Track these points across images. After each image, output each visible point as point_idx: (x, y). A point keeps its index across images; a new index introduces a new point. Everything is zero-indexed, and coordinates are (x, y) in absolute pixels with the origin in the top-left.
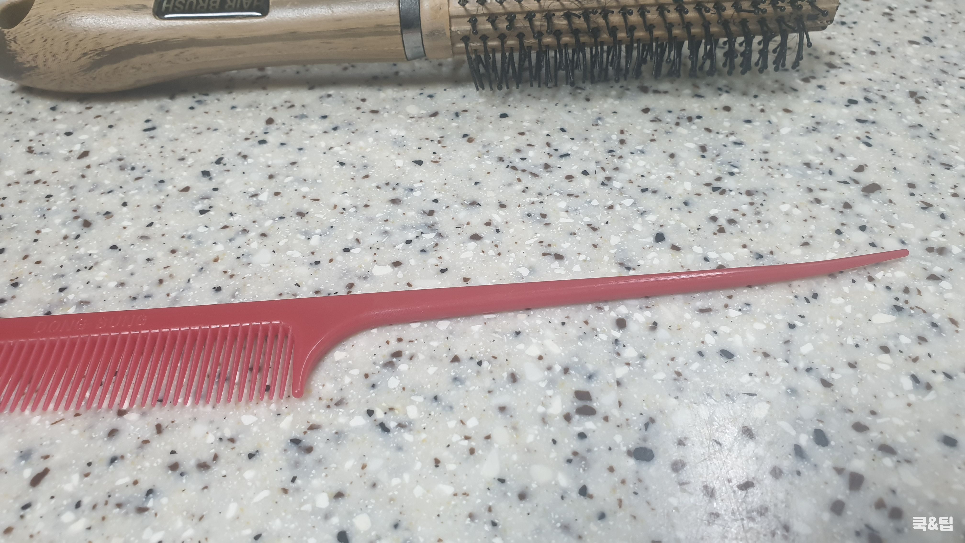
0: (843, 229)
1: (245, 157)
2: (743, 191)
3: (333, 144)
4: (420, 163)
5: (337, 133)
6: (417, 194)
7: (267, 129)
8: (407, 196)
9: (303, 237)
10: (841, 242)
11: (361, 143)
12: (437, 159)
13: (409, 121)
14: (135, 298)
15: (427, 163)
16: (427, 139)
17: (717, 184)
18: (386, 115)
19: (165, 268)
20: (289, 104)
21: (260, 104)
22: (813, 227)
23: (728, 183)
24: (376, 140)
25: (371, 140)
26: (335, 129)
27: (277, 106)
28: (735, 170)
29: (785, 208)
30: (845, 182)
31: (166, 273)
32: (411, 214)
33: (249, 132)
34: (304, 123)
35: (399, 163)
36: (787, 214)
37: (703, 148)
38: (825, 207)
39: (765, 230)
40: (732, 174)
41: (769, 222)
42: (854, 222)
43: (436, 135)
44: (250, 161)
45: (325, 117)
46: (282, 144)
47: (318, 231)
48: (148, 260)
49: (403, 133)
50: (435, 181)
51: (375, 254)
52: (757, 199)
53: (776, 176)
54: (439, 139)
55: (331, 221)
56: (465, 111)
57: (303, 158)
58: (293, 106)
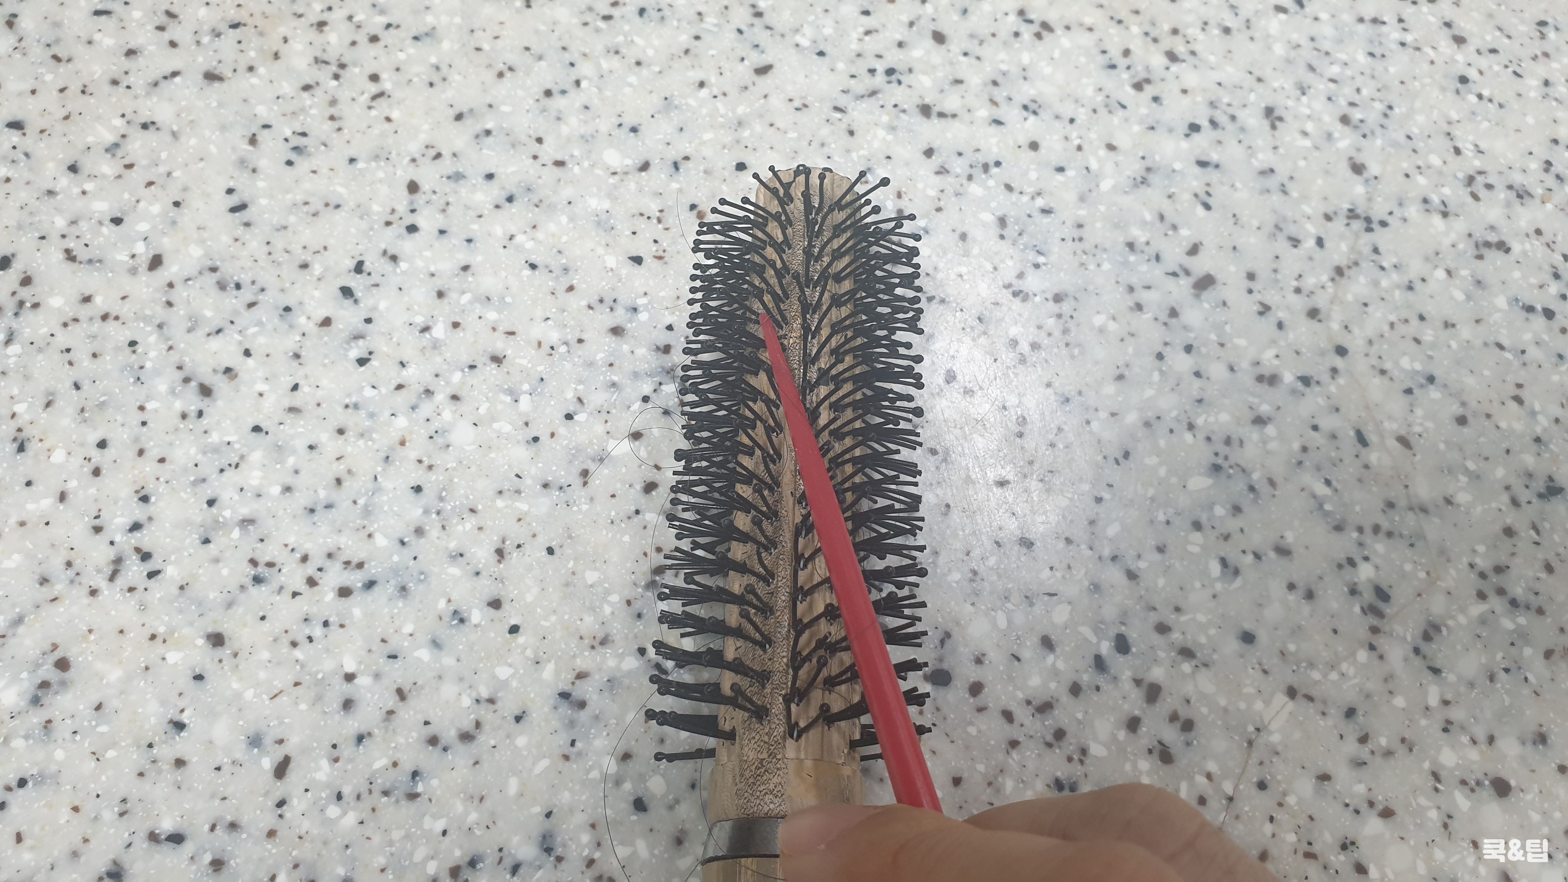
0: (1167, 351)
1: (394, 258)
2: (1050, 296)
3: (513, 230)
4: (638, 260)
5: (514, 208)
6: (643, 316)
7: (412, 203)
8: (630, 321)
9: (508, 399)
10: (1162, 372)
11: (552, 227)
12: (661, 253)
13: (612, 180)
14: (312, 511)
15: (648, 260)
16: (642, 215)
17: (1018, 285)
18: (576, 169)
19: (338, 459)
20: (433, 153)
21: (390, 153)
22: (1130, 350)
23: (1033, 282)
24: (571, 219)
25: (564, 219)
26: (510, 199)
27: (417, 156)
28: (1041, 260)
29: (1099, 320)
30: (1175, 274)
31: (342, 467)
32: (641, 351)
33: (389, 210)
34: (463, 190)
35: (611, 261)
36: (1101, 330)
37: (1002, 222)
38: (1147, 316)
39: (1073, 357)
40: (1037, 266)
41: (1079, 345)
42: (1179, 340)
43: (653, 207)
44: (403, 265)
45: (490, 176)
46: (442, 232)
47: (526, 387)
48: (311, 447)
49: (606, 205)
50: (662, 294)
51: (606, 422)
52: (1066, 307)
53: (1092, 267)
54: (658, 214)
55: (540, 368)
56: (687, 158)
57: (476, 260)
58: (438, 156)
